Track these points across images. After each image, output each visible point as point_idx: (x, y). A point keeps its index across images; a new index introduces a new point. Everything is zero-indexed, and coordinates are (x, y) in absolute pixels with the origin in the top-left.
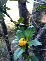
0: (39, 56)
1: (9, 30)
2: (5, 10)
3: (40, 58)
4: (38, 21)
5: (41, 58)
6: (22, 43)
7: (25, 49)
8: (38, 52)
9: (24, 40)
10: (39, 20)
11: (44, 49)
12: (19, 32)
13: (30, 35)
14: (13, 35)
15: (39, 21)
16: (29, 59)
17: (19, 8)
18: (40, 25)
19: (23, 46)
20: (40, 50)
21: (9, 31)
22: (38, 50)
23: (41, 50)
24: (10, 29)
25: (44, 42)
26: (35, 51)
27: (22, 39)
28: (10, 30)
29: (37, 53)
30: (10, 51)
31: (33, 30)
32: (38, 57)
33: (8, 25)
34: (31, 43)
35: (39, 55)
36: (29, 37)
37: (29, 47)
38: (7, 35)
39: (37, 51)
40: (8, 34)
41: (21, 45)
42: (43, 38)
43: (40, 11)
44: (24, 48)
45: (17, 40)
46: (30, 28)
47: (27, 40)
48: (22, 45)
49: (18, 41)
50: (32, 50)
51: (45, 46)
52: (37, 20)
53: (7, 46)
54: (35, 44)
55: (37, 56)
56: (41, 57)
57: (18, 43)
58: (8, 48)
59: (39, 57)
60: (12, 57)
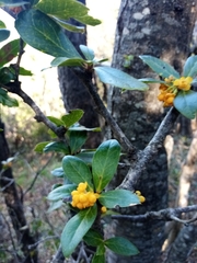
0: (141, 237)
1: (12, 132)
2: (16, 80)
3: (147, 247)
4: (133, 105)
5: (150, 247)
6: (85, 199)
7: (94, 217)
8: (139, 224)
9: (87, 189)
10: (138, 101)
11: (155, 213)
12: (72, 163)
13: (106, 173)
14: (29, 155)
15: (138, 105)
16: (104, 250)
17: (59, 79)
18: (140, 119)
19: (87, 208)
20: (142, 216)
21: (14, 139)
22: (136, 217)
23: (145, 215)
24: (15, 129)
25: (158, 183)
26: (126, 219)
27: (83, 186)
28: (15, 135)
29: (132, 227)
30: (24, 228)
31: (115, 154)
32: (137, 242)
33: (7, 114)
34: (110, 199)
35: (142, 233)
36: (104, 179)
37: (104, 209)
38: (10, 159)
39: (131, 220)
40: (12, 156)
41: (79, 206)
42: (154, 167)
43: (140, 70)
44: (90, 216)
45: (63, 191)
46: (108, 147)
47: (98, 190)
48: (85, 205)
49: (68, 191)
50: (113, 218)
51: (161, 200)
52: (130, 103)
53: (9, 205)
54: (123, 202)
55: (135, 238)
56: (148, 243)
57: (71, 199)
58: (11, 214)
59: (141, 242)
60: (32, 253)
